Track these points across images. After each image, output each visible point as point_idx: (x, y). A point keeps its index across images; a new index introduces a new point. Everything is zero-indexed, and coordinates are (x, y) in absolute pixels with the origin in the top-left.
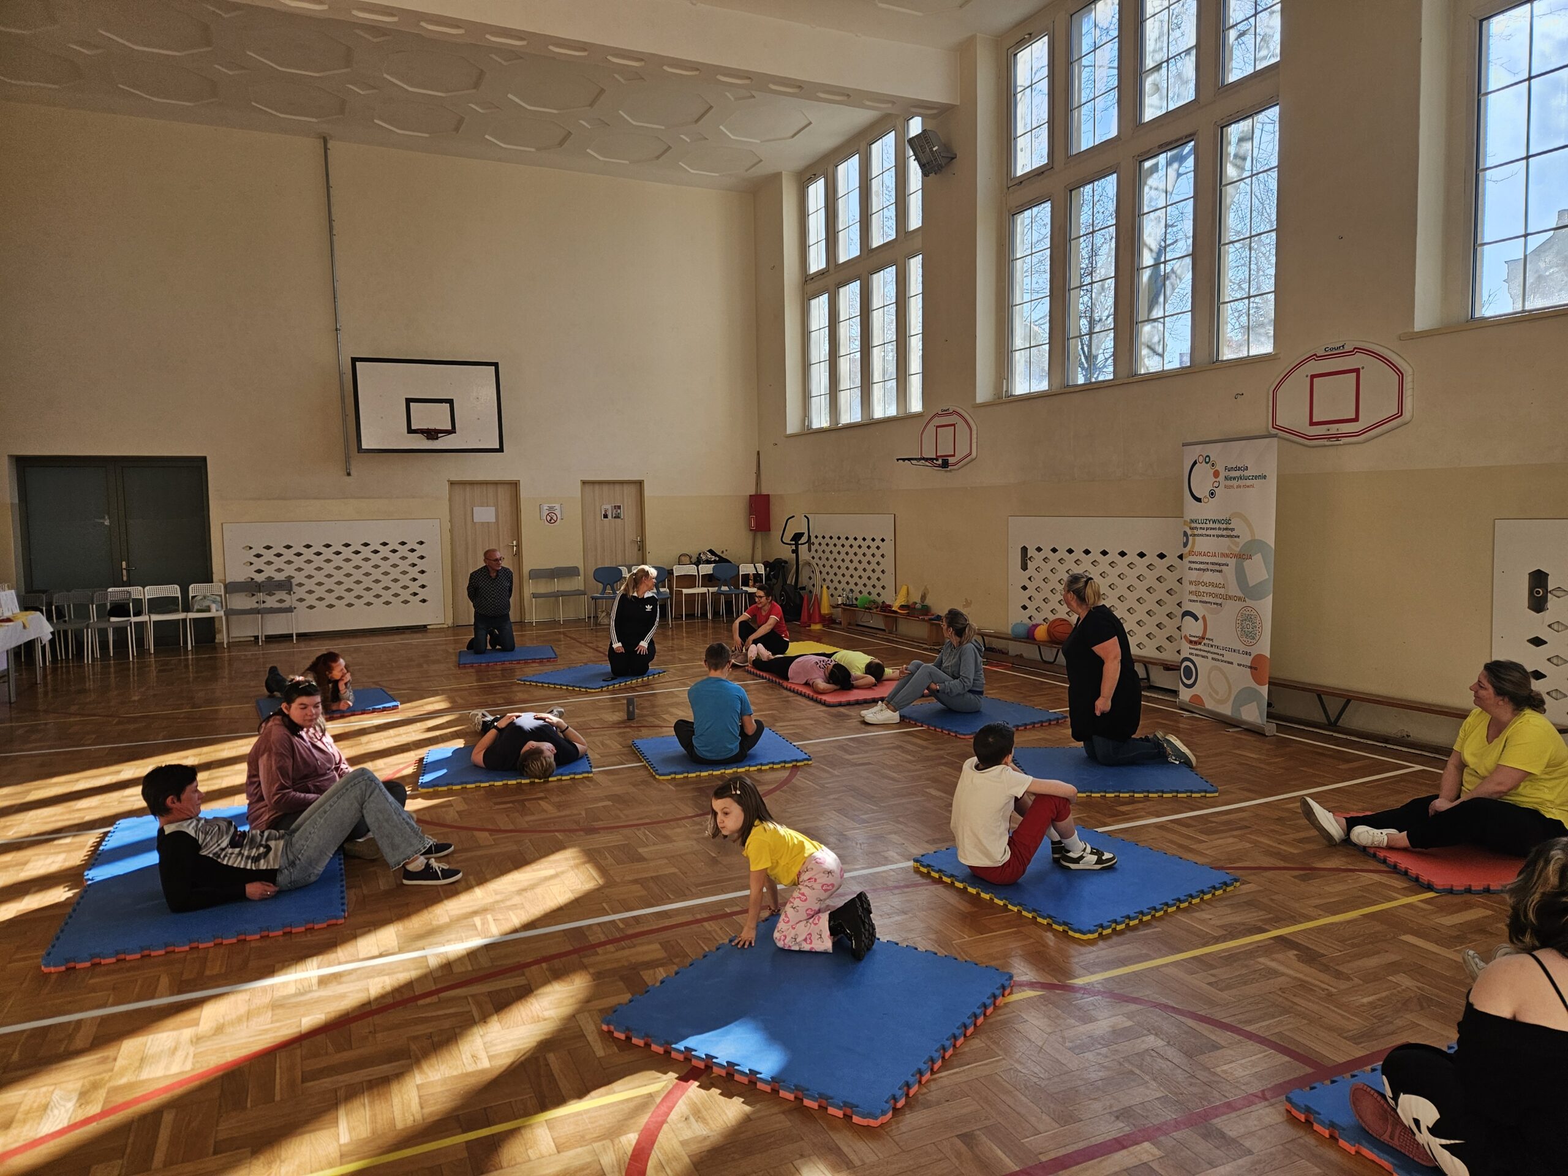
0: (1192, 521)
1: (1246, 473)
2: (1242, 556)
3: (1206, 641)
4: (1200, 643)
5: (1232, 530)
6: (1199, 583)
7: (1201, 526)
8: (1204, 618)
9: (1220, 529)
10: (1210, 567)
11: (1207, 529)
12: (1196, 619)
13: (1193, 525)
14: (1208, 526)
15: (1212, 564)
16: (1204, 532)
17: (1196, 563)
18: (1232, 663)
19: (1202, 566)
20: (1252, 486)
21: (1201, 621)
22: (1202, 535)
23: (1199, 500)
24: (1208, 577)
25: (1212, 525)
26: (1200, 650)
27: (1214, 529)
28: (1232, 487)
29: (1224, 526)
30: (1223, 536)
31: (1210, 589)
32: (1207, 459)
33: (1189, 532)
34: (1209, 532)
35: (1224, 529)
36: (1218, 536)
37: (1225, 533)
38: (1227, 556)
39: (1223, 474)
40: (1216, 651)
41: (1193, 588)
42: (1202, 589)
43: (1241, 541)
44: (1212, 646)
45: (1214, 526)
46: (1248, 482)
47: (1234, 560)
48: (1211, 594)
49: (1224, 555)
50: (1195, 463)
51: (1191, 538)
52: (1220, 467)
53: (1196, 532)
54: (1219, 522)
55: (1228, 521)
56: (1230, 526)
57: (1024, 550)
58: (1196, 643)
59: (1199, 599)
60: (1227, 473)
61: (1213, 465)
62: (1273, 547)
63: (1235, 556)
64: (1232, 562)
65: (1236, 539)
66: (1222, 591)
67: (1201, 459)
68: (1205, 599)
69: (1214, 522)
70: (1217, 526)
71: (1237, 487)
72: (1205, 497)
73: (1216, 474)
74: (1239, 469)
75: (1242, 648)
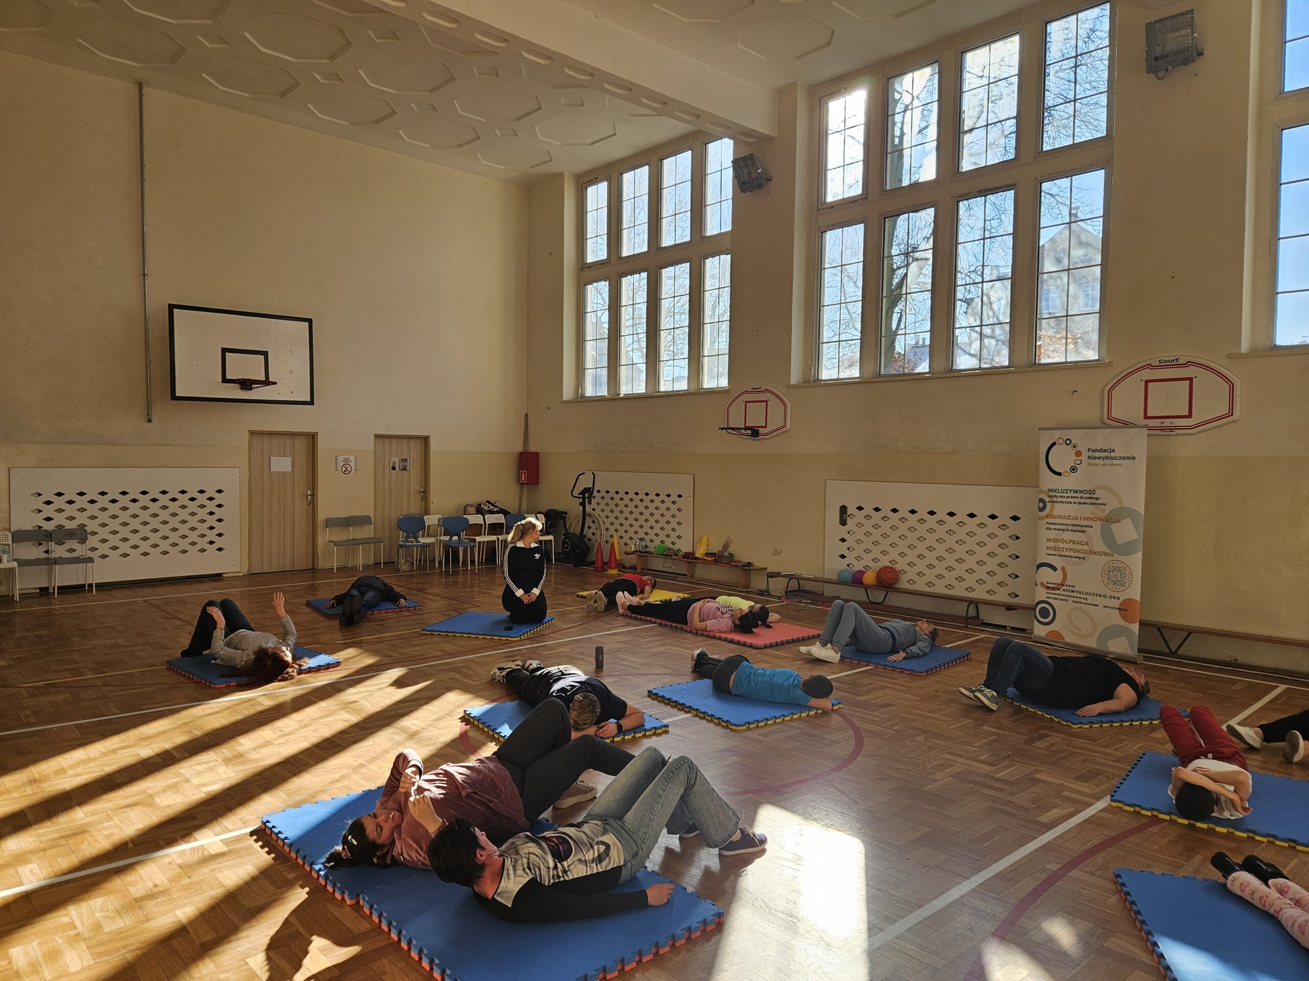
0: (1051, 490)
1: (1112, 454)
2: (1109, 520)
3: (1065, 587)
4: (1058, 589)
5: (1097, 499)
6: (1058, 540)
7: (1061, 494)
8: (1063, 569)
9: (1081, 498)
10: (1070, 528)
11: (1068, 497)
12: (1055, 569)
13: (1051, 494)
14: (1069, 495)
15: (1073, 525)
16: (1064, 500)
17: (1056, 524)
18: (1097, 605)
19: (1061, 527)
20: (1120, 465)
21: (1059, 571)
22: (1062, 502)
23: (1059, 474)
24: (1067, 536)
25: (1072, 494)
26: (1059, 594)
27: (1075, 497)
28: (1097, 465)
29: (1088, 495)
30: (1086, 503)
31: (1071, 546)
32: (1068, 442)
33: (1047, 499)
34: (1069, 500)
35: (1087, 498)
36: (1080, 503)
37: (1088, 501)
38: (1091, 519)
39: (1085, 454)
40: (1078, 595)
41: (1051, 544)
42: (1061, 545)
43: (1108, 509)
44: (1073, 591)
45: (1075, 495)
46: (1115, 462)
47: (1099, 523)
48: (1071, 550)
49: (1086, 519)
50: (1054, 444)
51: (1049, 505)
52: (1082, 448)
53: (1055, 499)
54: (1081, 492)
55: (1092, 492)
56: (1094, 496)
57: (843, 509)
58: (1053, 589)
59: (1058, 553)
60: (1091, 454)
61: (1075, 447)
62: (1142, 512)
63: (1100, 520)
64: (1097, 525)
65: (1102, 506)
66: (1085, 548)
67: (1060, 441)
68: (1065, 553)
69: (1075, 492)
70: (1079, 495)
71: (1103, 465)
72: (1066, 472)
73: (1078, 454)
74: (1105, 451)
75: (1109, 593)
